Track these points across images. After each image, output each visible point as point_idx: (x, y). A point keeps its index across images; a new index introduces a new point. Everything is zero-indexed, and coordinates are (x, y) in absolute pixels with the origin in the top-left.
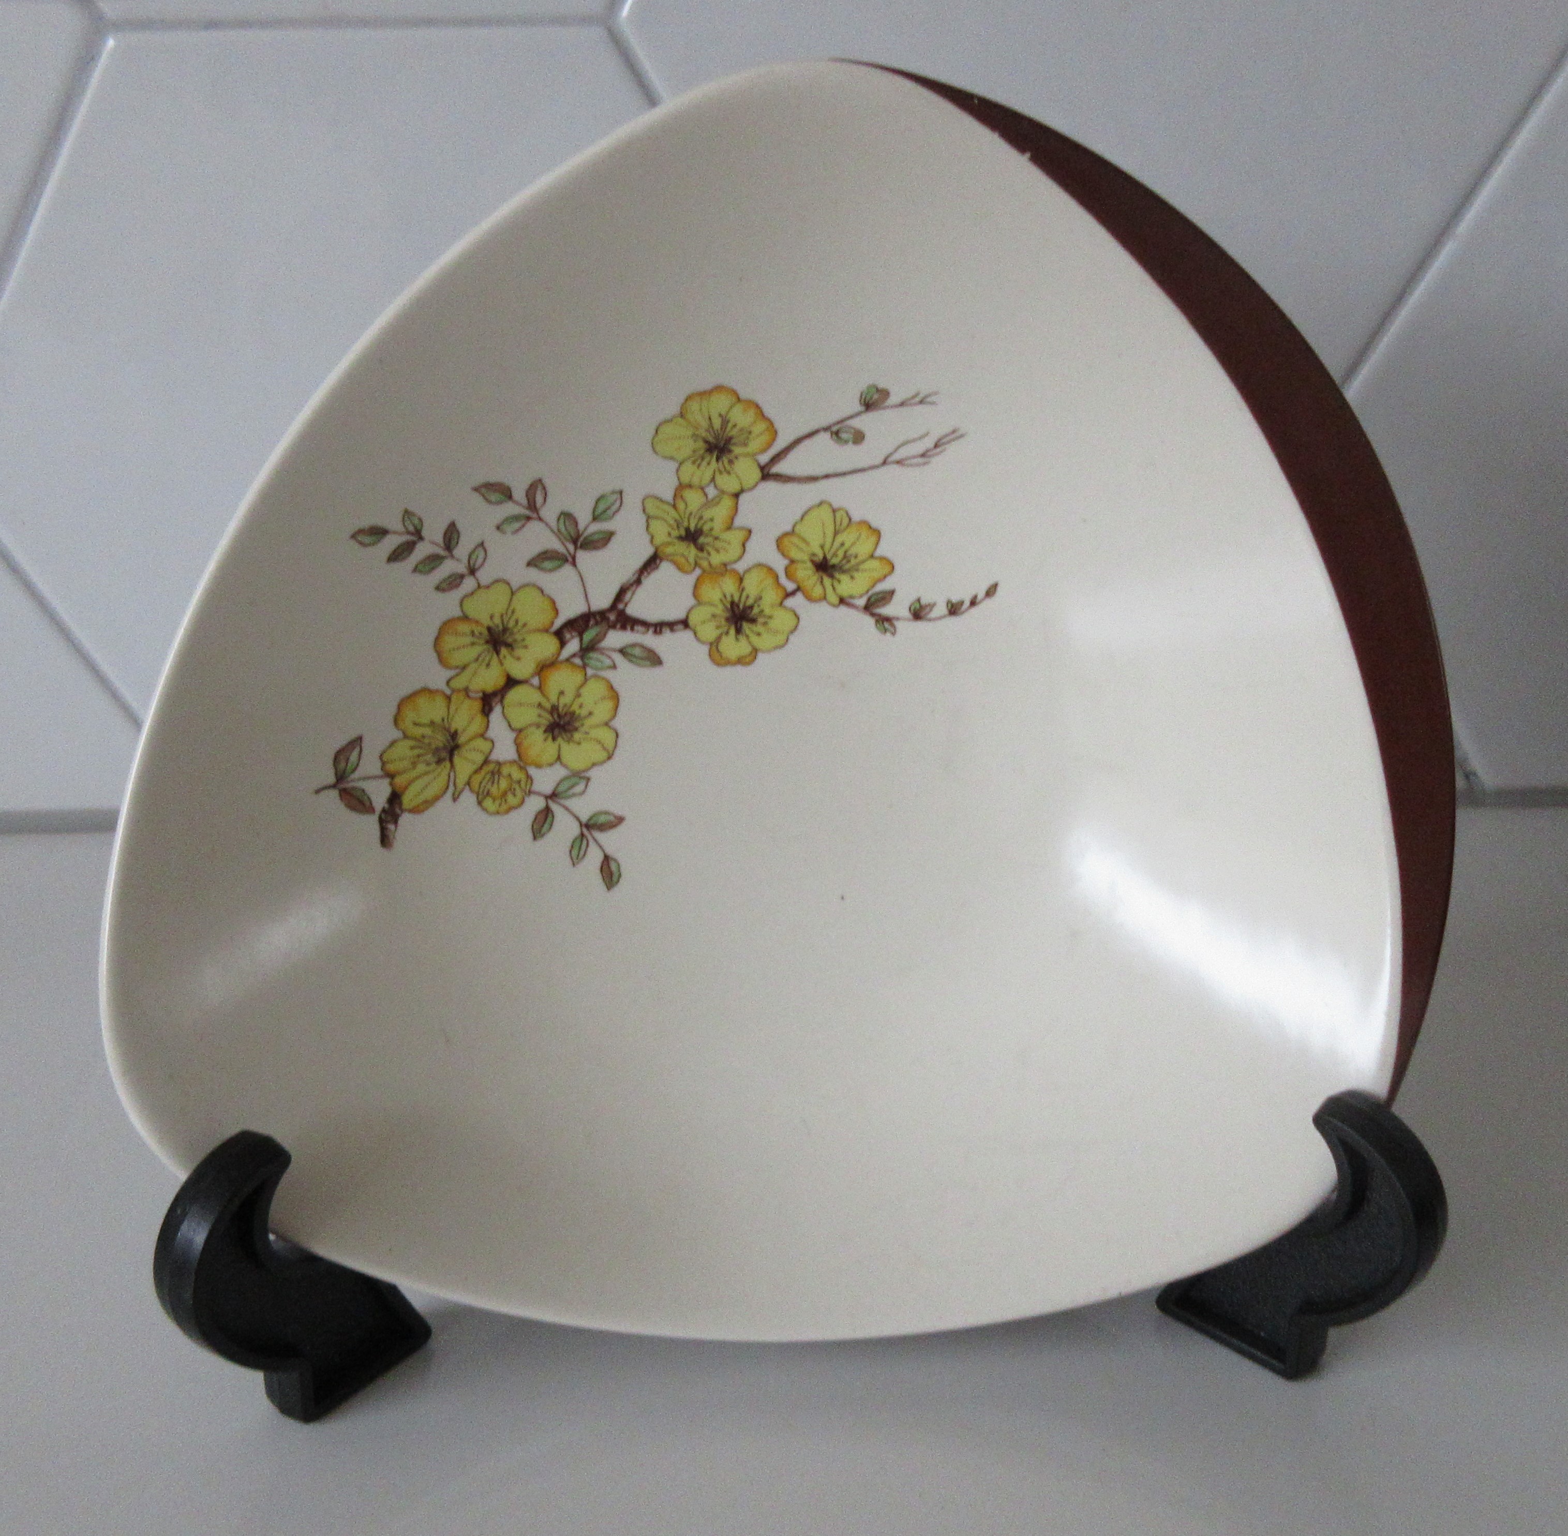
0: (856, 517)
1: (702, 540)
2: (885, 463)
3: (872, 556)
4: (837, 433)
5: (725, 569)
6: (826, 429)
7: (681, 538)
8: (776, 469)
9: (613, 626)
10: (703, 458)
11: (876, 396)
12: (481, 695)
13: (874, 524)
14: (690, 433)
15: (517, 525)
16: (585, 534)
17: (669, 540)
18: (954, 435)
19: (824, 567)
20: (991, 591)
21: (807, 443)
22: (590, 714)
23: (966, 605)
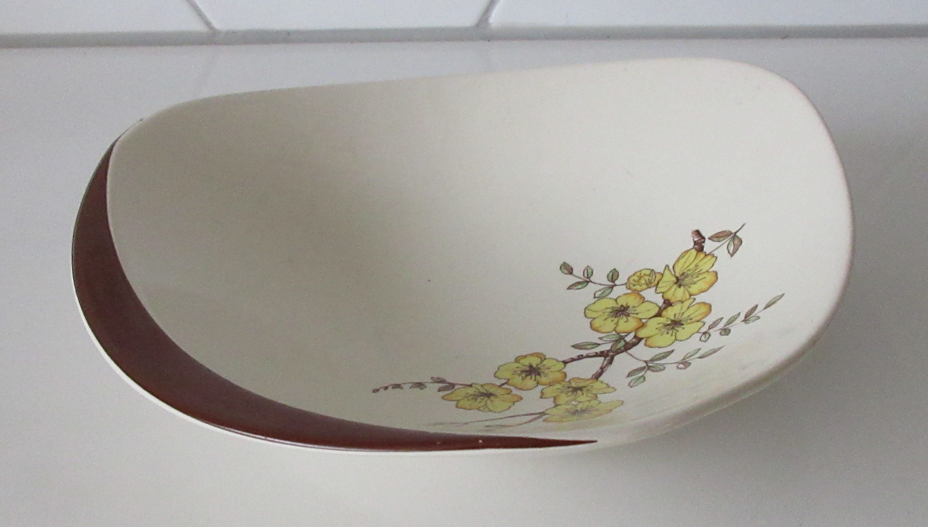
0: (475, 410)
3: (458, 401)
5: (550, 384)
7: (584, 387)
8: (536, 415)
13: (462, 410)
15: (689, 355)
16: (644, 371)
17: (591, 385)
19: (488, 395)
20: (376, 391)
22: (605, 319)
23: (390, 388)
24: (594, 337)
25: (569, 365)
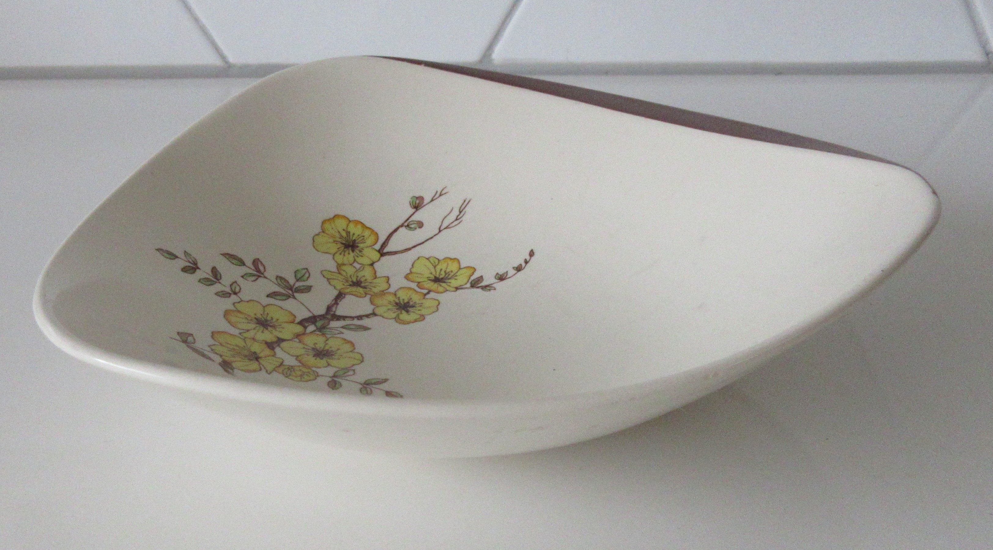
0: (441, 258)
1: (363, 285)
2: (440, 231)
3: (460, 269)
4: (408, 226)
5: (383, 293)
6: (402, 226)
7: (350, 285)
8: (386, 250)
9: (332, 320)
10: (345, 252)
11: (418, 202)
12: (264, 342)
13: (453, 256)
14: (331, 240)
15: (254, 278)
16: (295, 287)
17: (344, 287)
18: (466, 203)
19: (437, 280)
20: (532, 254)
21: (395, 234)
22: (338, 349)
23: (523, 265)
24: (349, 335)
25: (370, 311)
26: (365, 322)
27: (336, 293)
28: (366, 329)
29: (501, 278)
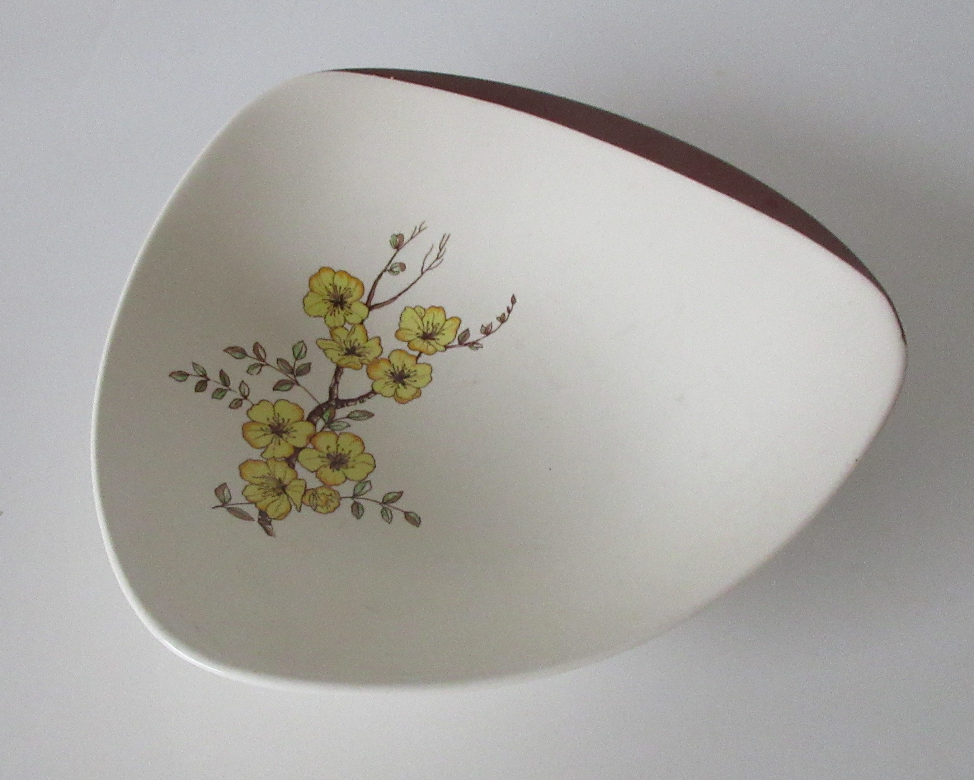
0: (426, 307)
1: (357, 351)
2: (422, 273)
3: (446, 320)
4: (391, 270)
5: (377, 360)
6: (385, 271)
7: (346, 354)
8: (373, 302)
9: (337, 407)
10: (334, 311)
11: (398, 240)
12: (284, 459)
13: (437, 305)
14: (321, 299)
15: (257, 370)
16: (296, 368)
17: (340, 357)
18: (445, 238)
19: (426, 337)
20: (513, 300)
21: (380, 282)
22: (350, 452)
23: (507, 315)
24: (357, 427)
25: (369, 389)
26: (367, 406)
27: (334, 367)
28: (370, 415)
29: (487, 331)
